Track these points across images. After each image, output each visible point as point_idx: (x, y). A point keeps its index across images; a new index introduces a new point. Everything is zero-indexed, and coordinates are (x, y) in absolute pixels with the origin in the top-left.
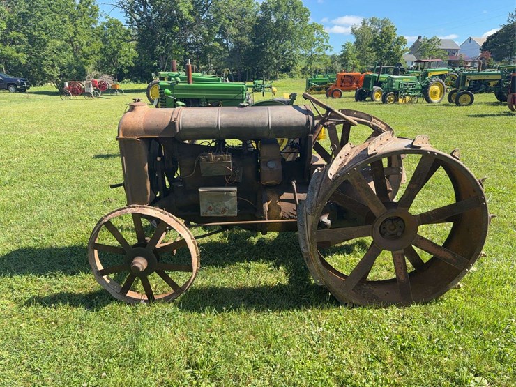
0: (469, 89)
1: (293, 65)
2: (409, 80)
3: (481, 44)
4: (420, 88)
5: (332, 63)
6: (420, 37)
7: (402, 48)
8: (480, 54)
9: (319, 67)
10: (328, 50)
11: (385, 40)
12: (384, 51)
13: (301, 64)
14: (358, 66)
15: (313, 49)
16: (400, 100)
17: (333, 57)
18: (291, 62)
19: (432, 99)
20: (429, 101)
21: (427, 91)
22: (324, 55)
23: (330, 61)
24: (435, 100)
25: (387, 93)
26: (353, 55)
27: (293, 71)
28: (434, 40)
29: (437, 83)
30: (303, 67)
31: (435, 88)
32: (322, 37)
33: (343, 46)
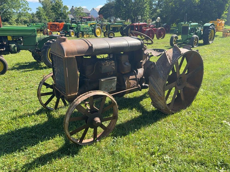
0: (112, 31)
1: (9, 18)
2: (86, 27)
3: (98, 11)
4: (92, 30)
5: (33, 17)
6: (73, 7)
7: (67, 11)
8: (98, 16)
9: (25, 19)
10: (29, 10)
11: (58, 7)
12: (59, 12)
13: (15, 17)
14: (47, 19)
15: (20, 10)
16: (85, 36)
17: (32, 14)
18: (9, 16)
19: (97, 36)
20: (96, 36)
21: (95, 32)
22: (27, 13)
23: (31, 16)
24: (99, 36)
25: (78, 33)
26: (43, 13)
27: (10, 21)
28: (80, 8)
29: (99, 28)
30: (16, 19)
31: (98, 30)
32: (24, 3)
33: (37, 9)
